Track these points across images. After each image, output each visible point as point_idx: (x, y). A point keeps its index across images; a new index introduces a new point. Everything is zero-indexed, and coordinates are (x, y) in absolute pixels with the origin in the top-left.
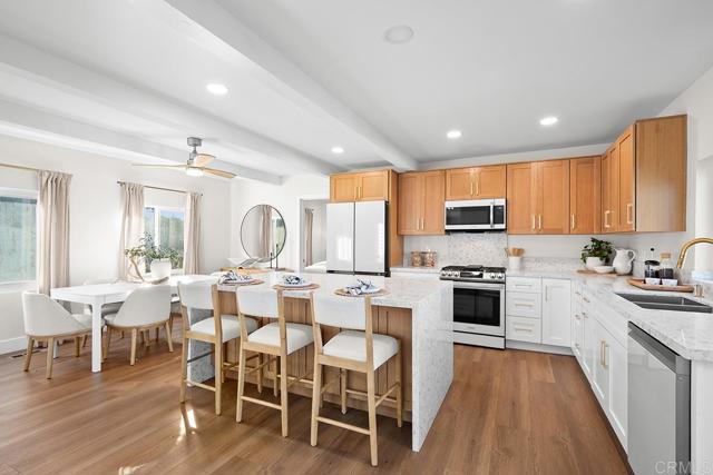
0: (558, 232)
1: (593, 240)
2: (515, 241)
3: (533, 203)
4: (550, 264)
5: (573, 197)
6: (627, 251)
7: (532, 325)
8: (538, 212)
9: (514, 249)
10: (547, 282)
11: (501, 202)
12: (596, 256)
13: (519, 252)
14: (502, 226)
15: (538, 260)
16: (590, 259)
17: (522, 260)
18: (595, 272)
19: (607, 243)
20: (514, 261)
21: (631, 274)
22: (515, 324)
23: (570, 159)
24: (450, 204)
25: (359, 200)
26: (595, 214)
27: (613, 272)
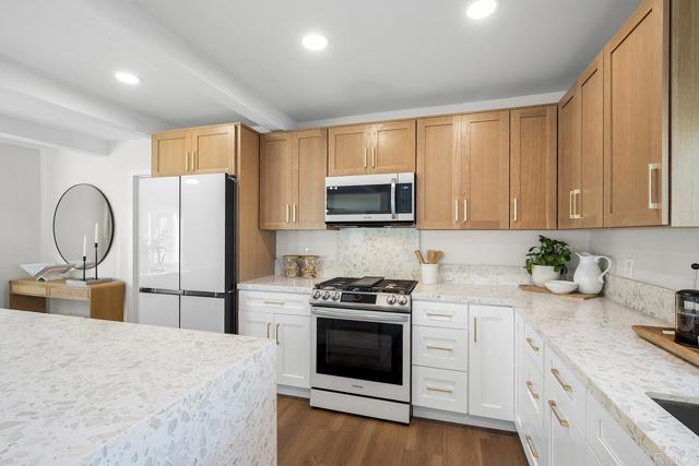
0: (492, 226)
1: (543, 239)
2: (431, 241)
3: (456, 181)
4: (479, 274)
5: (515, 170)
6: (597, 259)
7: (454, 383)
8: (462, 195)
9: (429, 252)
10: (476, 310)
11: (407, 178)
12: (547, 264)
13: (436, 257)
14: (409, 217)
15: (462, 268)
16: (537, 269)
17: (440, 269)
18: (546, 290)
19: (563, 244)
20: (428, 272)
21: (601, 294)
22: (425, 379)
23: (510, 110)
24: (334, 182)
26: (549, 198)
27: (576, 292)
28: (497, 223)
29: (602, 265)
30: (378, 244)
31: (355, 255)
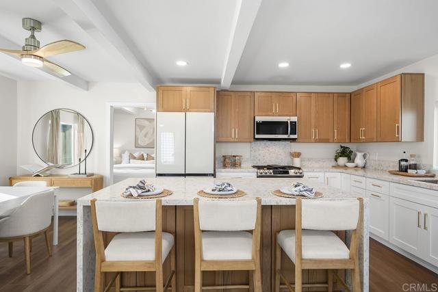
0: (327, 141)
1: (342, 147)
2: (295, 147)
3: (313, 121)
4: (316, 162)
5: (336, 118)
6: (363, 154)
8: (316, 128)
9: (295, 153)
11: (294, 119)
12: (344, 156)
13: (298, 155)
14: (296, 137)
15: (309, 160)
16: (340, 159)
21: (364, 167)
24: (259, 119)
25: (188, 110)
26: (347, 130)
27: (356, 167)
28: (329, 140)
29: (364, 156)
30: (271, 149)
31: (260, 155)
